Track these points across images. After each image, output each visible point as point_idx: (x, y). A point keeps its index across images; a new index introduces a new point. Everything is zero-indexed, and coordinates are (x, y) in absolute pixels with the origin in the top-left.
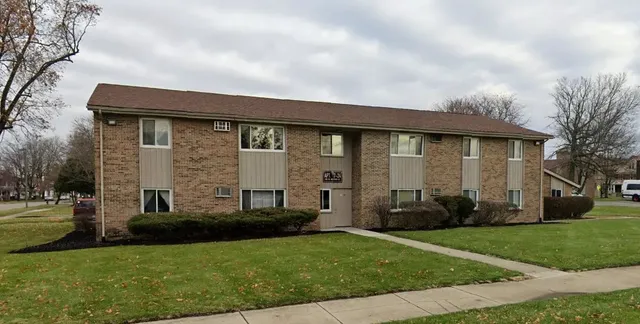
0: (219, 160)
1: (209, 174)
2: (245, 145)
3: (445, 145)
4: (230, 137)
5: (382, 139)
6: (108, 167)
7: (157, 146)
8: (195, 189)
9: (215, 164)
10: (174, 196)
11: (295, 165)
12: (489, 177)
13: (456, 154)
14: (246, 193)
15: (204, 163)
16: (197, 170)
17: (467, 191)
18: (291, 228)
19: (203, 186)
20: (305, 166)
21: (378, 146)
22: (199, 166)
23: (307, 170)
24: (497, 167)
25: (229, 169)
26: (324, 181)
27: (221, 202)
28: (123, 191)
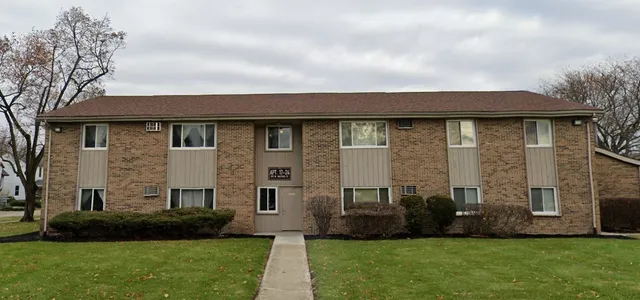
0: (150, 159)
1: (140, 173)
2: (177, 143)
3: (420, 133)
4: (161, 137)
5: (329, 129)
6: (54, 169)
7: (96, 148)
8: (125, 188)
9: (146, 163)
10: (107, 195)
11: (226, 162)
12: (495, 171)
13: (436, 142)
14: (175, 192)
15: (135, 163)
16: (129, 169)
17: (459, 191)
18: (206, 230)
19: (133, 185)
20: (237, 162)
21: (325, 137)
22: (130, 165)
23: (239, 167)
24: (505, 157)
25: (159, 168)
26: (270, 178)
27: (150, 201)
28: (64, 191)
